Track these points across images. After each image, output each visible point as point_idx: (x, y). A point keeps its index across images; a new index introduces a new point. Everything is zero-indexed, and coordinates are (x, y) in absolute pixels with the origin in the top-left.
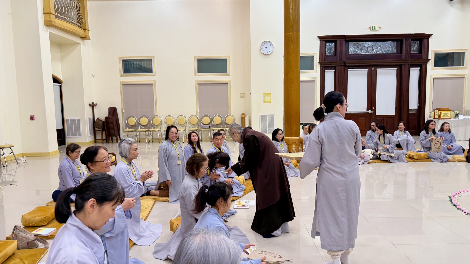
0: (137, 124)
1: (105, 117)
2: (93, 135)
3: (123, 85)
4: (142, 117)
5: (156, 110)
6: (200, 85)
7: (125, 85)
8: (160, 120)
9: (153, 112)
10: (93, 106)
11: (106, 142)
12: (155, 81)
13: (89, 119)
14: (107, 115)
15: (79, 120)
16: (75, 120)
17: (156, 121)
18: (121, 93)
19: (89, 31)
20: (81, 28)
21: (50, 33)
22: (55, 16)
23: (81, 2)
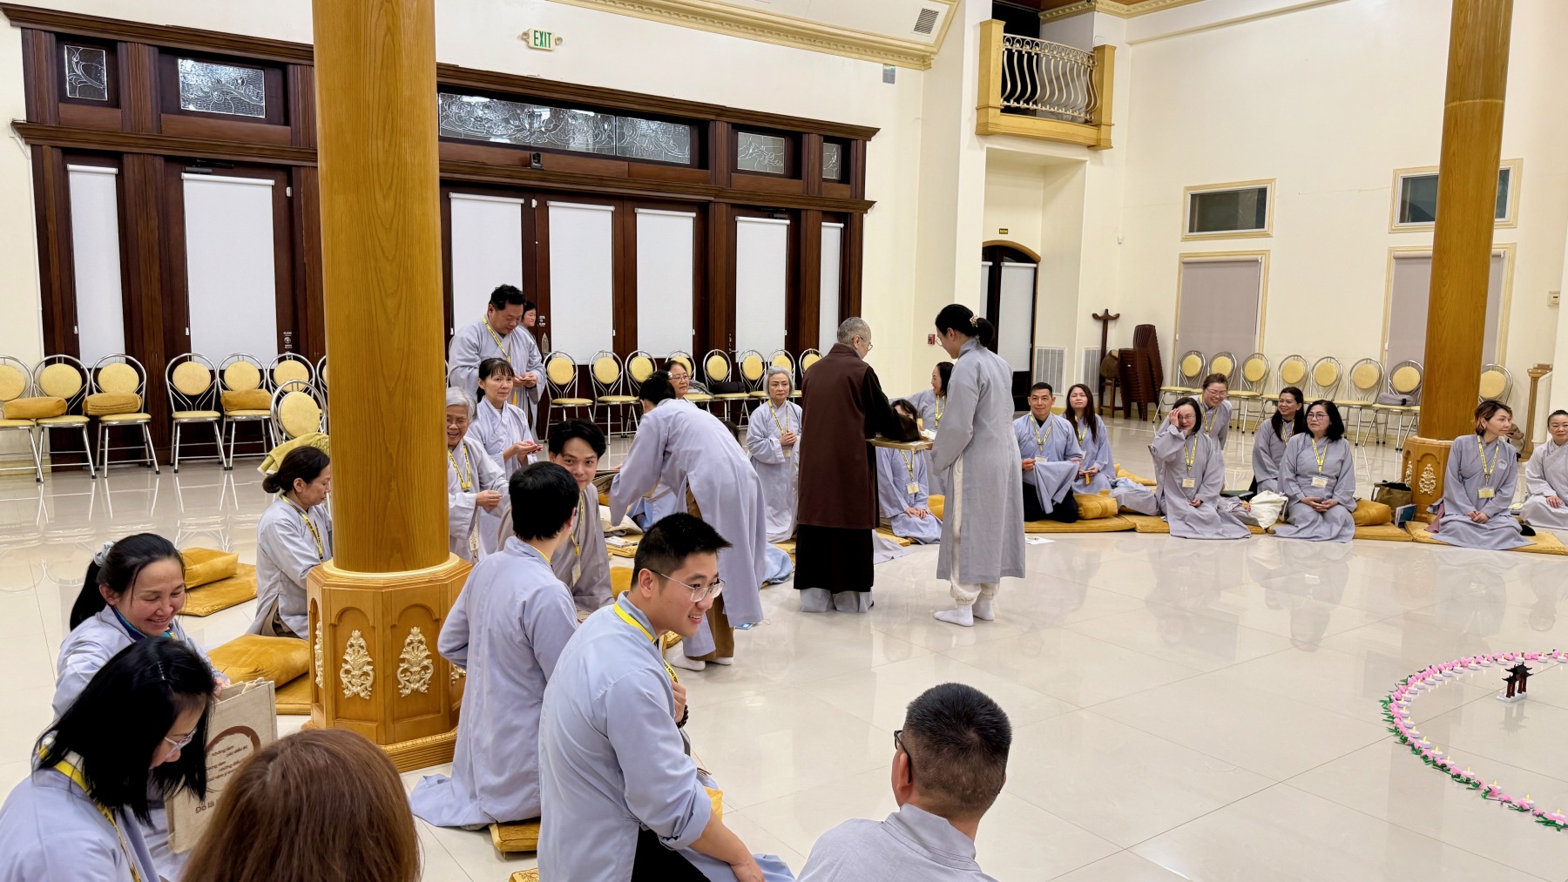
1: (1120, 350)
3: (1186, 266)
4: (1219, 354)
5: (1262, 337)
6: (1399, 261)
7: (1188, 264)
8: (1263, 368)
9: (1251, 342)
10: (1105, 319)
11: (1128, 416)
12: (1265, 253)
13: (1088, 353)
14: (1129, 345)
15: (1061, 353)
16: (1053, 352)
17: (1254, 370)
18: (1178, 287)
19: (1110, 125)
20: (1091, 122)
21: (988, 149)
22: (1003, 111)
23: (1098, 57)
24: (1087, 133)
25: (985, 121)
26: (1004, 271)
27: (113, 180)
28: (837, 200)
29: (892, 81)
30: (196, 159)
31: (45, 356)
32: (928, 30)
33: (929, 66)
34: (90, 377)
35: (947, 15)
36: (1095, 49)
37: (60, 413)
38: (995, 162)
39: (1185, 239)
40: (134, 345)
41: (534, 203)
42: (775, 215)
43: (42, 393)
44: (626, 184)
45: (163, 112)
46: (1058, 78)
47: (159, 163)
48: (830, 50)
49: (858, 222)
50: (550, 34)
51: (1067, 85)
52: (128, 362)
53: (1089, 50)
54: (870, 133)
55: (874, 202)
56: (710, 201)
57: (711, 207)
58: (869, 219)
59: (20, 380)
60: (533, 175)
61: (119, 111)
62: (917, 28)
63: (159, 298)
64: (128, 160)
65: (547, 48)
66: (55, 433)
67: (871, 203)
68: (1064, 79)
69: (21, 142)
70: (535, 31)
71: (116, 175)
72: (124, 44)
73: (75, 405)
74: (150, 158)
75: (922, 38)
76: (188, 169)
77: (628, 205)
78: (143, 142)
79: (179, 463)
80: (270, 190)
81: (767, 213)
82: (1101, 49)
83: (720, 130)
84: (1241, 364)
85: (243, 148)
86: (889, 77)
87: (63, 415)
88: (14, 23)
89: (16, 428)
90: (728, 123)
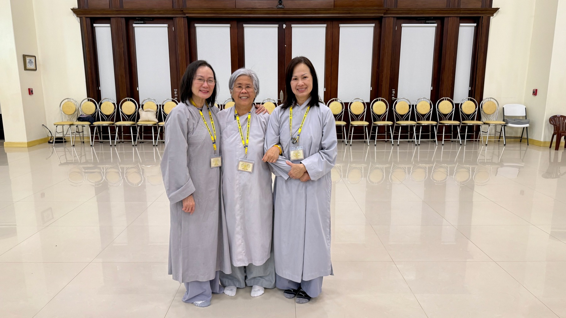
27: (110, 29)
28: (469, 9)
30: (136, 17)
34: (98, 107)
41: (284, 26)
42: (427, 22)
44: (329, 11)
47: (123, 21)
49: (487, 22)
55: (499, 9)
56: (382, 17)
57: (383, 20)
58: (494, 21)
59: (74, 107)
60: (279, 12)
64: (112, 20)
67: (497, 9)
69: (76, 16)
71: (111, 27)
74: (119, 19)
76: (135, 22)
77: (333, 23)
80: (167, 29)
81: (422, 21)
85: (151, 11)
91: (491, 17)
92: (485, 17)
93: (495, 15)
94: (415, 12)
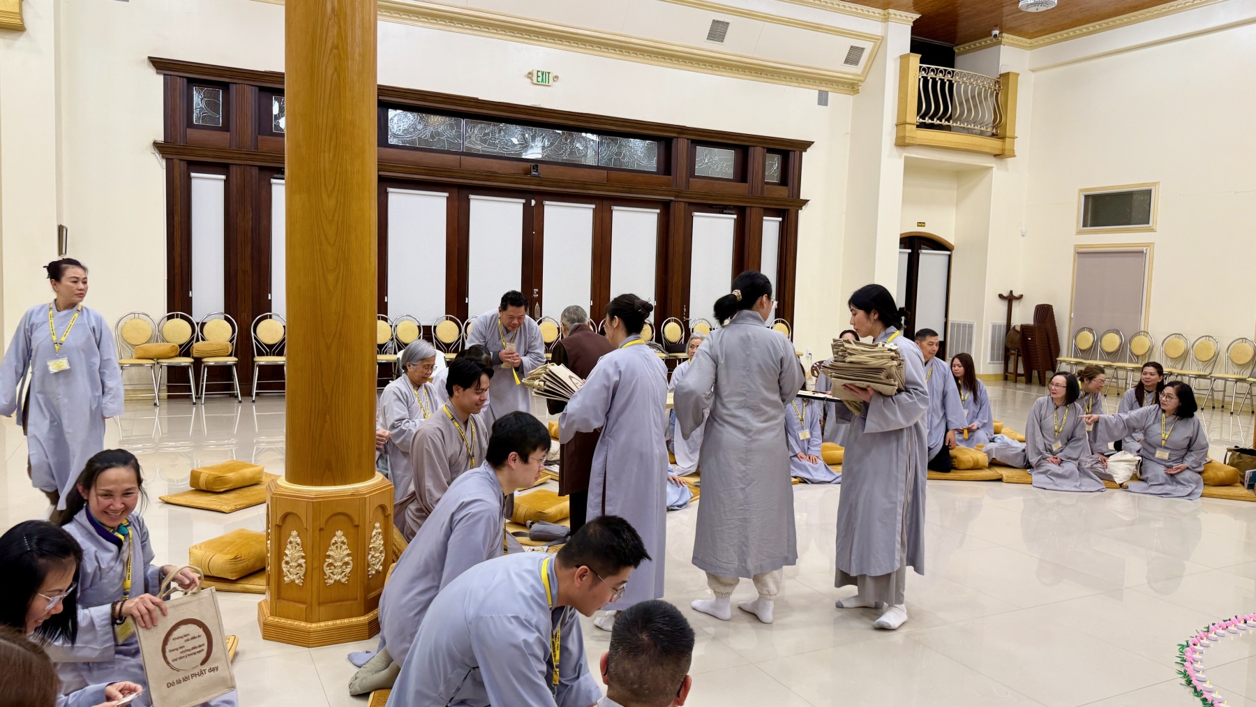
0: (1094, 347)
1: (1022, 326)
2: (1003, 362)
3: (1080, 255)
4: (1109, 331)
5: (1147, 317)
7: (1083, 254)
8: (1148, 344)
9: (1137, 322)
10: (1010, 299)
11: (1029, 381)
12: (1150, 245)
13: (994, 327)
14: (1030, 321)
15: (971, 327)
16: (964, 326)
17: (1139, 345)
18: (1073, 274)
19: (1014, 138)
20: (997, 135)
21: (906, 158)
22: (918, 126)
23: (1004, 82)
24: (995, 144)
25: (902, 135)
26: (921, 257)
27: (222, 184)
28: (776, 199)
29: (826, 104)
31: (168, 313)
32: (856, 62)
33: (857, 92)
34: (197, 329)
35: (872, 51)
36: (1001, 75)
37: (173, 355)
38: (911, 168)
39: (1079, 233)
40: (232, 307)
41: (533, 202)
42: (725, 211)
43: (164, 340)
45: (259, 134)
46: (967, 101)
47: (255, 172)
48: (774, 81)
49: (794, 216)
50: (549, 73)
51: (976, 106)
52: (226, 319)
53: (995, 76)
54: (806, 145)
55: (808, 201)
56: (671, 200)
57: (672, 205)
58: (803, 214)
59: (148, 329)
60: (532, 181)
61: (229, 133)
62: (847, 61)
63: (250, 272)
64: (233, 170)
65: (547, 84)
66: (171, 369)
67: (806, 202)
68: (975, 100)
69: (158, 156)
70: (538, 71)
71: (225, 180)
72: (234, 85)
73: (185, 350)
74: (248, 168)
75: (851, 69)
76: (275, 176)
77: (605, 203)
78: (244, 156)
79: (256, 395)
81: (718, 210)
82: (1006, 76)
83: (682, 145)
84: (1128, 340)
86: (823, 100)
87: (177, 356)
88: (159, 71)
89: (141, 365)
90: (688, 139)
91: (800, 211)
92: (792, 210)
93: (803, 208)
94: (713, 197)
